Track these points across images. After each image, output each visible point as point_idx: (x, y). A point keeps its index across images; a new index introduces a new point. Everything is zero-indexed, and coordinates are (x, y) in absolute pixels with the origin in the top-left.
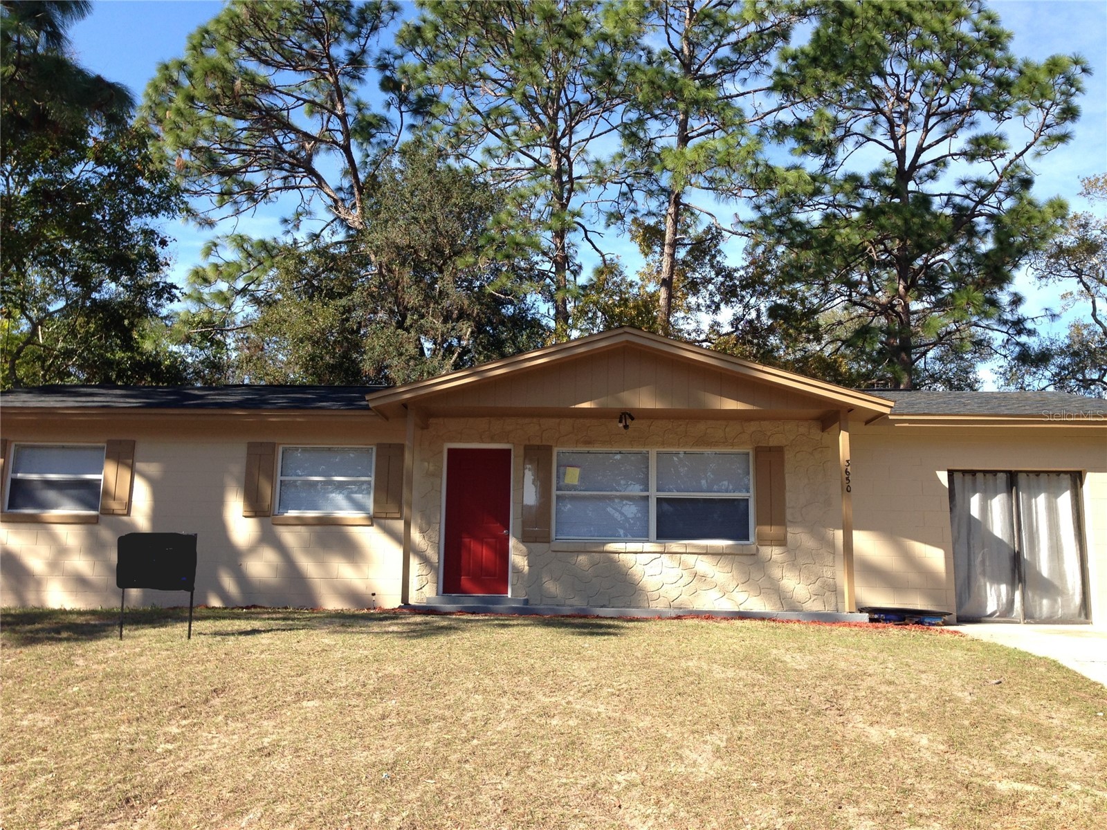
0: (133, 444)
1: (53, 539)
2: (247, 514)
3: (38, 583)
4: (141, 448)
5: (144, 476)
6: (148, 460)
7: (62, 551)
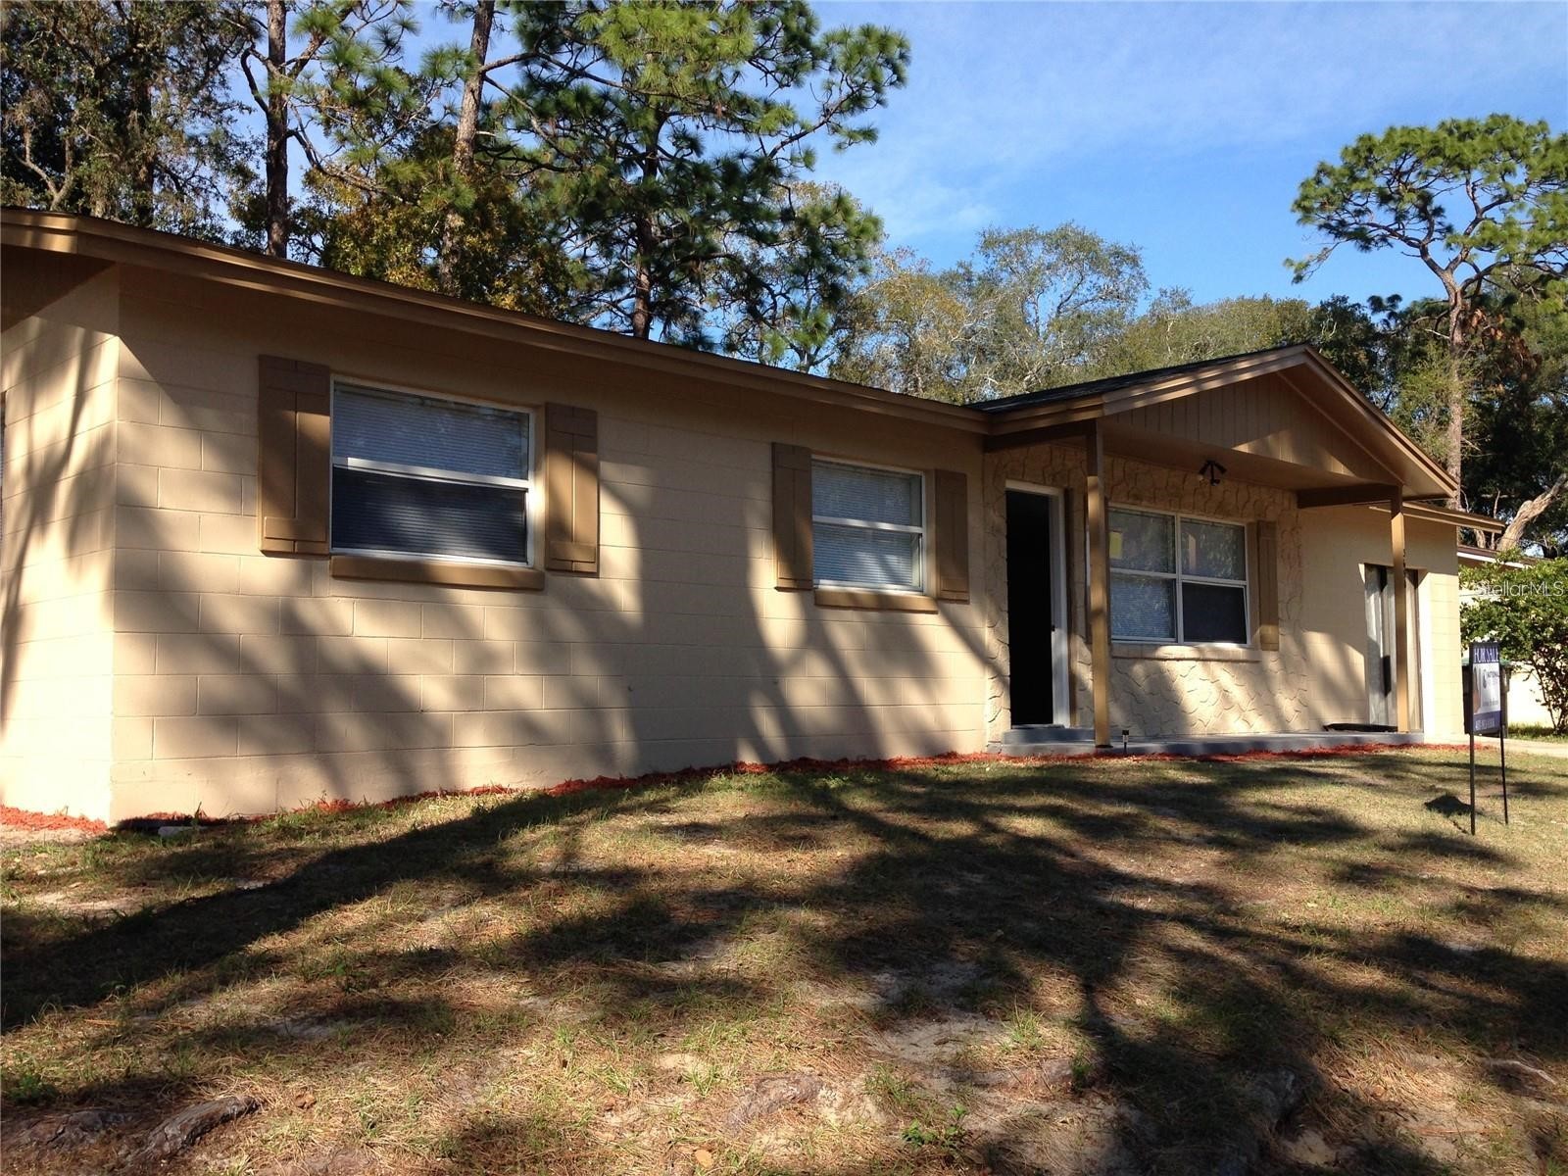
0: (591, 417)
1: (461, 629)
2: (785, 584)
3: (440, 739)
4: (608, 431)
5: (619, 497)
6: (622, 458)
7: (483, 661)
